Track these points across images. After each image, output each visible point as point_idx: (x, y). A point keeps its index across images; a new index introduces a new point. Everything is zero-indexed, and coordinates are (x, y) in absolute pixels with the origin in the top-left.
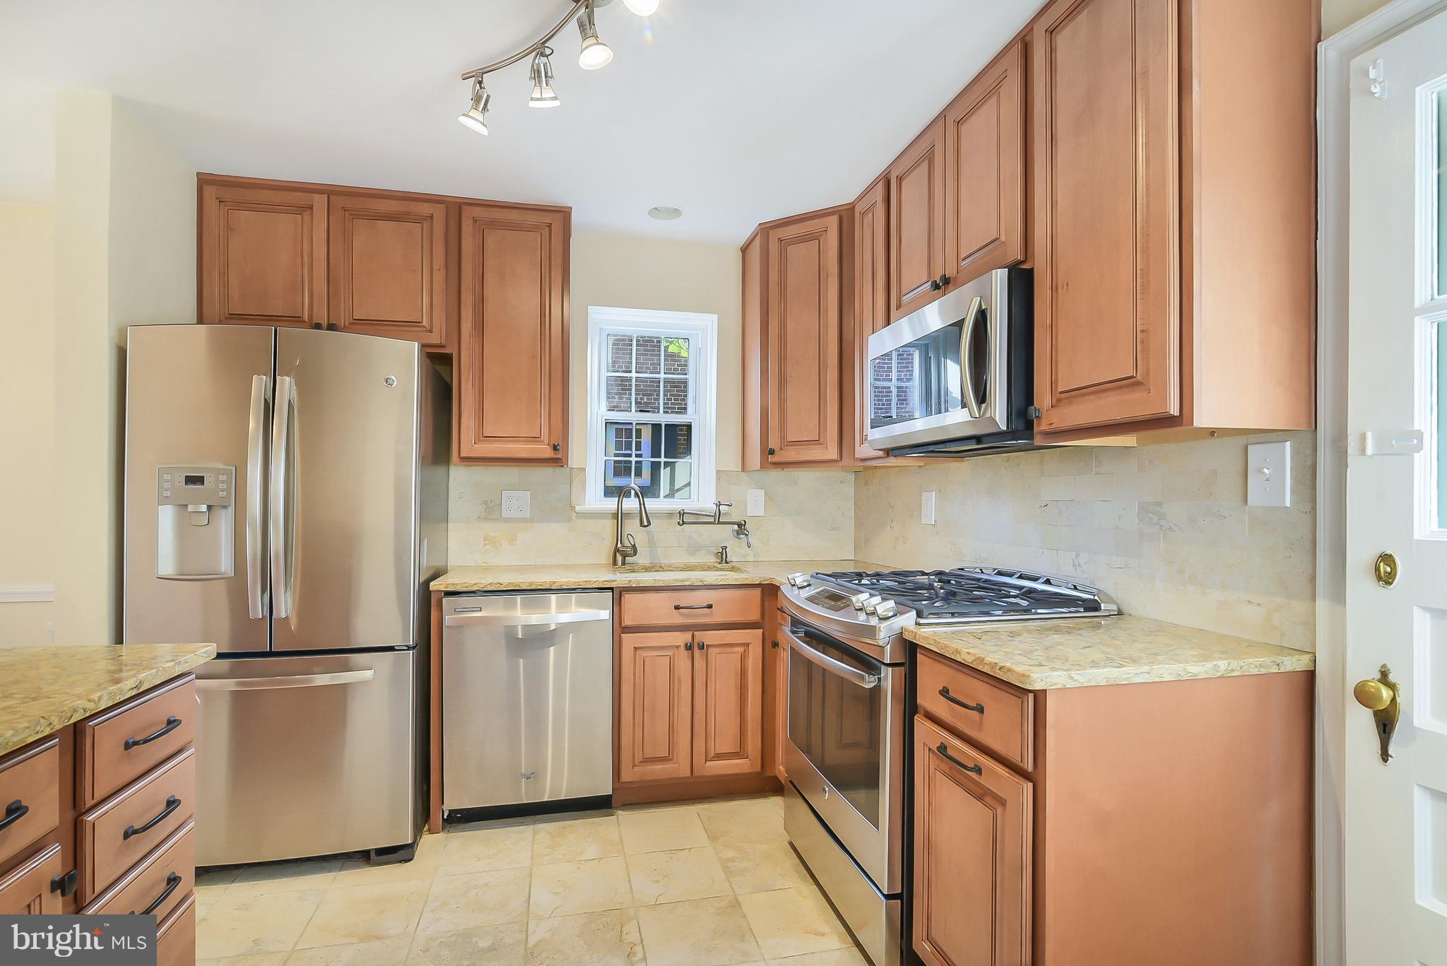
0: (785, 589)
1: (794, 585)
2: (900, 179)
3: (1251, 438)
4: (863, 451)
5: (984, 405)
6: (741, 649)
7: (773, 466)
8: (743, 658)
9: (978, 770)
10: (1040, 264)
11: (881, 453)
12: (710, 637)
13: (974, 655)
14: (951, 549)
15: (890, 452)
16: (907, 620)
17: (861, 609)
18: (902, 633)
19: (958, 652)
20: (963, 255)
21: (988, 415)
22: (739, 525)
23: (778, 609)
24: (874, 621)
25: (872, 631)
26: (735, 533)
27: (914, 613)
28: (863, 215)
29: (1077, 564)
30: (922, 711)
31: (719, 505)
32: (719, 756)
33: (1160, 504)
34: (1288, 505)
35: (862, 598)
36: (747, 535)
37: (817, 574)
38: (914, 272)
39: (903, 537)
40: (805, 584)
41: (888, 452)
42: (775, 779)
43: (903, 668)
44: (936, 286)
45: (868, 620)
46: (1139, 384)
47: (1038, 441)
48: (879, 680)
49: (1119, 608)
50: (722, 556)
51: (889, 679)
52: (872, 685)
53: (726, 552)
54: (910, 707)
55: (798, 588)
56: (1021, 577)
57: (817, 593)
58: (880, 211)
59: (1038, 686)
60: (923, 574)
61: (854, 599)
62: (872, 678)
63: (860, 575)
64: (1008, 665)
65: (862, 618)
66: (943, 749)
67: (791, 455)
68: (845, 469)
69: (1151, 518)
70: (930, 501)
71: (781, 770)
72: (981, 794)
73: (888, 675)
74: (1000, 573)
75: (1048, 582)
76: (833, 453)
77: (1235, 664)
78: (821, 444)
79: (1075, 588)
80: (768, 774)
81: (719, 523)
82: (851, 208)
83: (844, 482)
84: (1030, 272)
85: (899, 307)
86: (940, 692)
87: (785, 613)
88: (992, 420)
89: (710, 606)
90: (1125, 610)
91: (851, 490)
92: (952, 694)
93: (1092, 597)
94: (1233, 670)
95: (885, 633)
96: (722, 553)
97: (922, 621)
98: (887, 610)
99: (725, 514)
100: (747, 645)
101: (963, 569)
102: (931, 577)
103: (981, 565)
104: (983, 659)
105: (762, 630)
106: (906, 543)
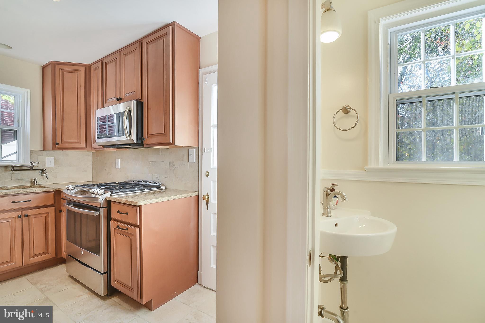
0: (65, 191)
1: (68, 189)
2: (107, 64)
3: (189, 148)
4: (94, 146)
5: (130, 136)
6: (45, 215)
7: (58, 149)
8: (46, 218)
9: (127, 229)
10: (145, 100)
11: (101, 147)
12: (30, 212)
13: (125, 200)
14: (125, 176)
15: (104, 147)
16: (108, 195)
17: (93, 193)
18: (106, 198)
19: (121, 200)
20: (125, 93)
21: (131, 139)
22: (42, 170)
23: (62, 199)
24: (97, 196)
25: (97, 199)
26: (40, 174)
27: (110, 192)
28: (94, 70)
29: (157, 177)
30: (112, 219)
31: (32, 163)
32: (36, 255)
33: (174, 162)
34: (195, 162)
35: (94, 190)
36: (46, 174)
37: (77, 185)
38: (111, 94)
39: (110, 173)
40: (73, 188)
41: (104, 146)
42: (62, 258)
43: (107, 208)
44: (117, 100)
45: (96, 196)
46: (165, 135)
47: (144, 146)
48: (99, 213)
49: (166, 187)
50: (34, 183)
51: (102, 212)
52: (97, 215)
53: (36, 181)
54: (109, 218)
55: (70, 190)
56: (143, 182)
57: (78, 191)
58: (100, 70)
59: (140, 205)
60: (116, 183)
61: (91, 191)
62: (97, 213)
63: (94, 185)
64: (133, 201)
65: (94, 196)
66: (118, 227)
67: (66, 145)
68: (88, 151)
69: (172, 165)
70: (118, 162)
71: (64, 254)
72: (128, 235)
73: (102, 211)
74: (138, 181)
75: (150, 182)
76: (83, 145)
77: (183, 195)
78: (78, 142)
79: (156, 183)
80: (59, 257)
81: (33, 170)
82: (90, 66)
83: (88, 155)
84: (142, 103)
85: (106, 102)
86: (117, 212)
87: (65, 199)
88: (132, 140)
89: (30, 201)
90: (167, 187)
91: (91, 158)
92: (120, 212)
93: (159, 185)
94: (183, 197)
95: (101, 199)
96: (34, 181)
97: (112, 194)
98: (102, 192)
99: (35, 167)
100: (48, 213)
101: (128, 181)
102: (118, 184)
103: (133, 180)
104: (127, 201)
105: (54, 207)
106: (111, 175)
